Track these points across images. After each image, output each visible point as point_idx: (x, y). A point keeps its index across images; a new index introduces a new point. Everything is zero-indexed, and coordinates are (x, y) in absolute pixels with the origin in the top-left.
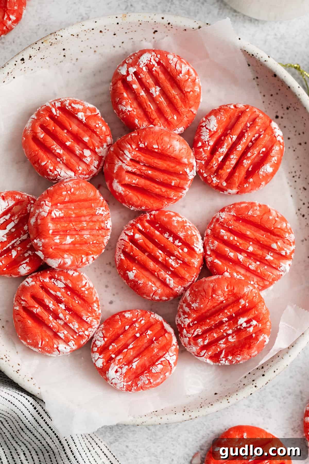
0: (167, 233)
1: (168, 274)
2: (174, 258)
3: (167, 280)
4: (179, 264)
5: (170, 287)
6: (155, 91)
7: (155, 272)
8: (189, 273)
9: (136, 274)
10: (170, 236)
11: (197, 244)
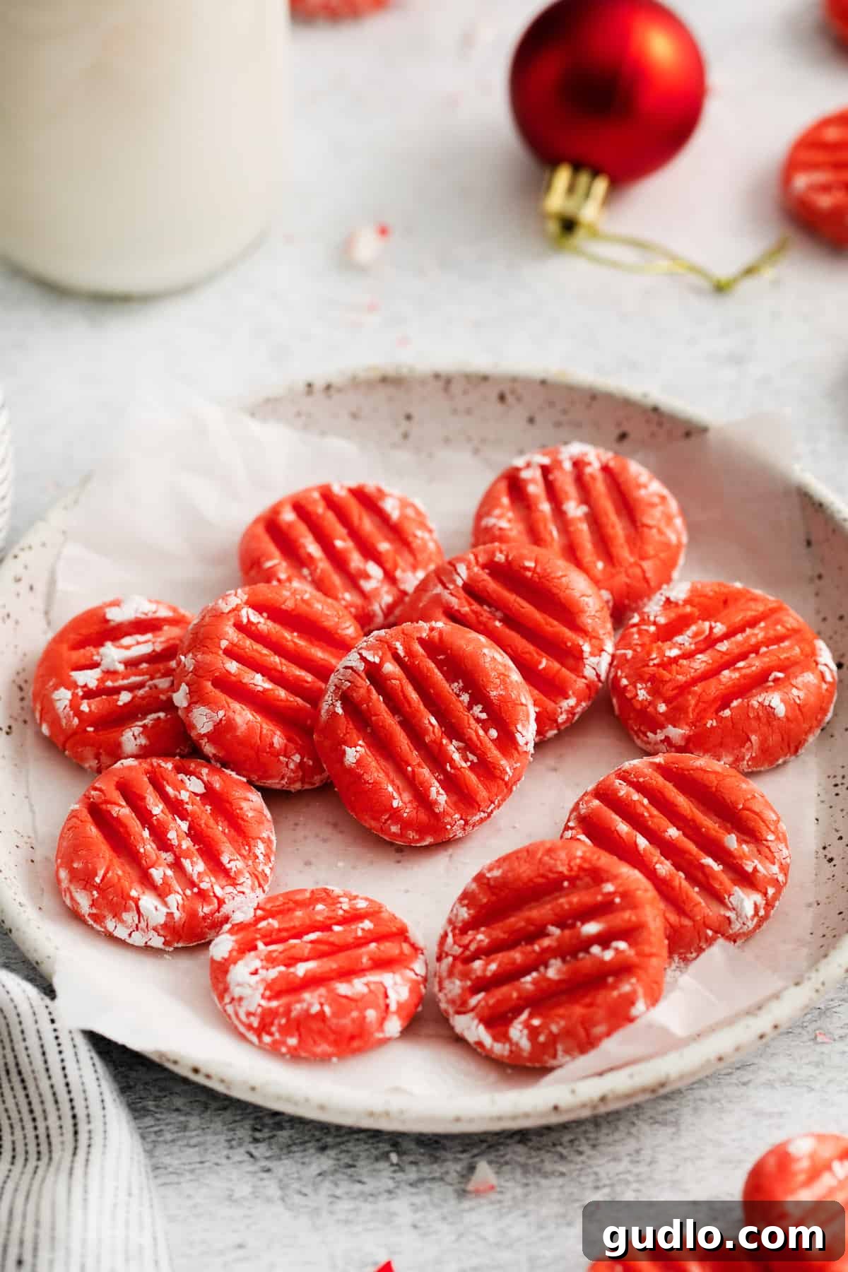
0: (460, 681)
1: (437, 779)
2: (461, 744)
3: (433, 790)
4: (469, 764)
5: (433, 811)
6: (575, 509)
7: (409, 765)
8: (487, 789)
9: (361, 756)
10: (464, 689)
11: (523, 726)
